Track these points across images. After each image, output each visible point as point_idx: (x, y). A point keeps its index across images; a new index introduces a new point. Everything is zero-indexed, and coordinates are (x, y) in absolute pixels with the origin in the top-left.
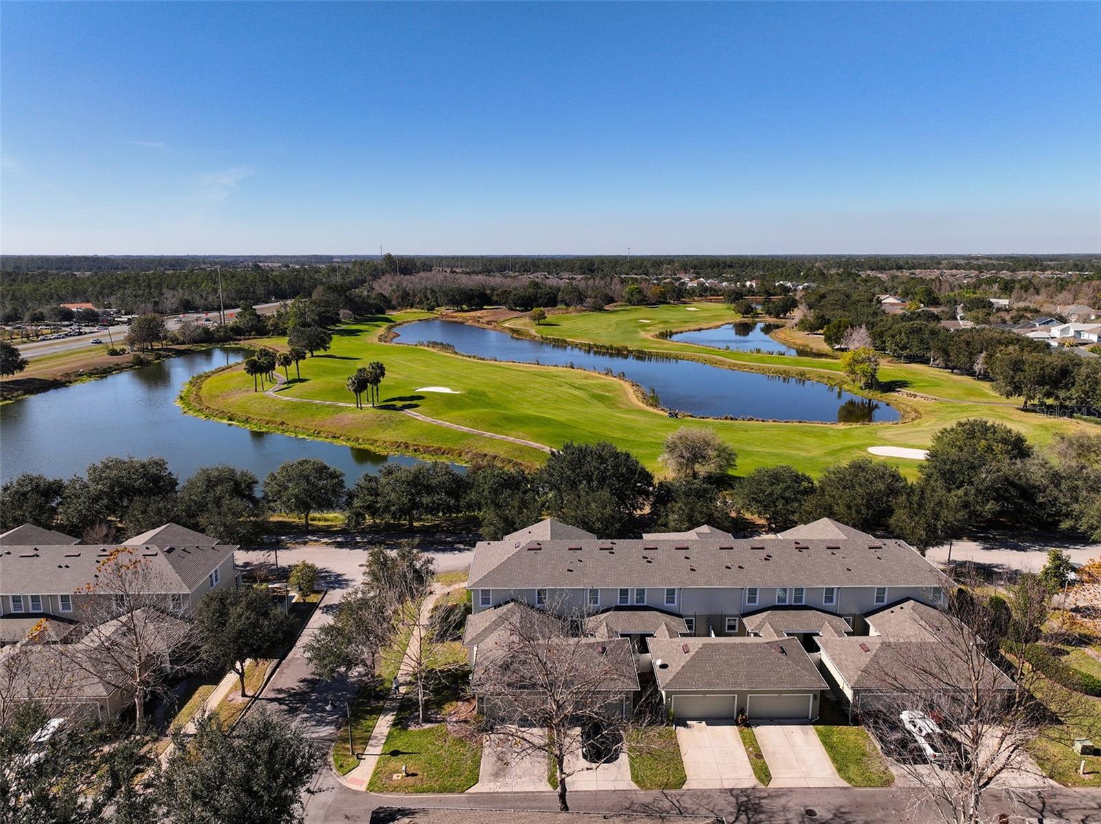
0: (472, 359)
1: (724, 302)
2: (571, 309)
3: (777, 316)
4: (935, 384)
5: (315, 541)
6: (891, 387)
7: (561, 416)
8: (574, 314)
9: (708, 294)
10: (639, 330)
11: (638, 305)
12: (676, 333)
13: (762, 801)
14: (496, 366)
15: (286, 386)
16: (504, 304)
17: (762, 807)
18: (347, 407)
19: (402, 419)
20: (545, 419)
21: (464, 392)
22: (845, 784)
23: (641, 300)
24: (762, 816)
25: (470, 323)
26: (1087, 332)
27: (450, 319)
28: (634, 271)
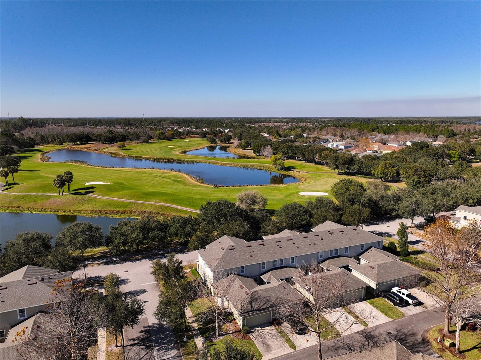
0: (100, 168)
1: (199, 138)
2: (133, 142)
3: (225, 143)
4: (303, 167)
5: (92, 263)
6: (289, 169)
7: (168, 191)
8: (136, 144)
9: (190, 134)
10: (171, 150)
11: (163, 140)
12: (188, 151)
13: (371, 333)
14: (115, 170)
15: (7, 187)
16: (99, 141)
17: (372, 335)
18: (53, 196)
19: (90, 199)
20: (162, 193)
21: (112, 183)
22: (391, 320)
23: (164, 137)
24: (376, 339)
25: (85, 150)
26: (340, 145)
27: (73, 149)
28: (151, 125)
